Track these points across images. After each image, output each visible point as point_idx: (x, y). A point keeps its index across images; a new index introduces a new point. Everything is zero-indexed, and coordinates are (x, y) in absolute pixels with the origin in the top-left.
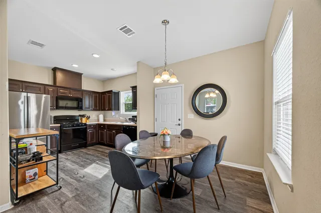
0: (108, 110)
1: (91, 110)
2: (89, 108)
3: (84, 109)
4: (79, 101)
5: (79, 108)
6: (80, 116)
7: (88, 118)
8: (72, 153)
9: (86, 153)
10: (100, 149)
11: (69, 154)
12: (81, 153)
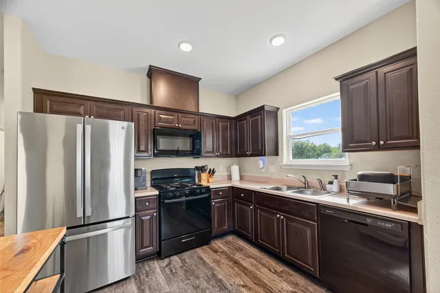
0: (251, 155)
1: (217, 156)
2: (213, 152)
3: (203, 154)
4: (195, 137)
5: (195, 152)
6: (197, 168)
7: (212, 172)
8: (181, 261)
9: (214, 275)
10: (243, 259)
11: (175, 269)
12: (202, 268)
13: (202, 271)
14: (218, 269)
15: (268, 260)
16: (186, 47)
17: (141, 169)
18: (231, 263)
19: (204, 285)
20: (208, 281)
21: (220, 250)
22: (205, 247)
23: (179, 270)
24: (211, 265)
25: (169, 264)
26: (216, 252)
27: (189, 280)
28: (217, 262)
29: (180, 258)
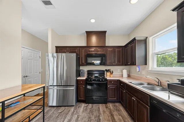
1: (114, 65)
2: (112, 63)
6: (106, 70)
8: (92, 106)
9: (99, 116)
10: (116, 115)
11: (88, 109)
12: (97, 112)
13: (96, 113)
14: (102, 114)
15: (129, 120)
16: (93, 21)
17: (82, 70)
18: (109, 115)
19: (93, 118)
20: (95, 117)
21: (109, 108)
22: (104, 104)
23: (89, 109)
24: (101, 112)
25: (87, 106)
26: (107, 108)
27: (89, 114)
28: (104, 112)
29: (92, 105)
